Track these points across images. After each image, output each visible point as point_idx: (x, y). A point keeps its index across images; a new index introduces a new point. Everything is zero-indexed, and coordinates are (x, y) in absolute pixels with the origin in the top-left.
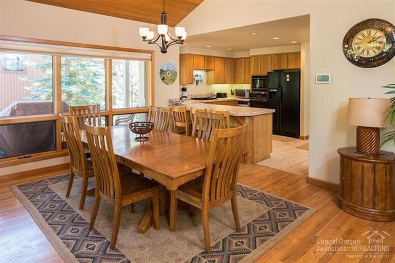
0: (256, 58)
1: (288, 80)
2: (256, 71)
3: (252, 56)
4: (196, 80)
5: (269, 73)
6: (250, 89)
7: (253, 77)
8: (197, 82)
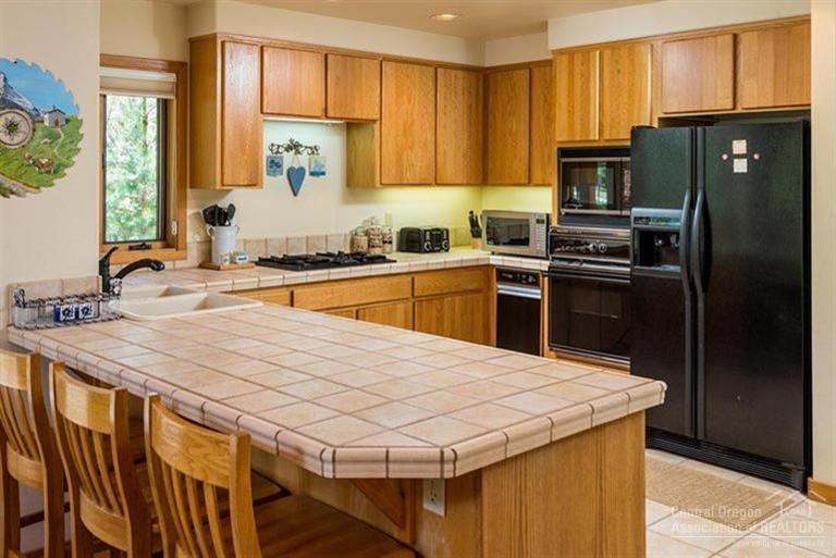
0: (578, 59)
1: (740, 166)
2: (578, 127)
3: (561, 52)
4: (285, 168)
5: (637, 132)
6: (549, 210)
7: (564, 152)
8: (295, 179)
